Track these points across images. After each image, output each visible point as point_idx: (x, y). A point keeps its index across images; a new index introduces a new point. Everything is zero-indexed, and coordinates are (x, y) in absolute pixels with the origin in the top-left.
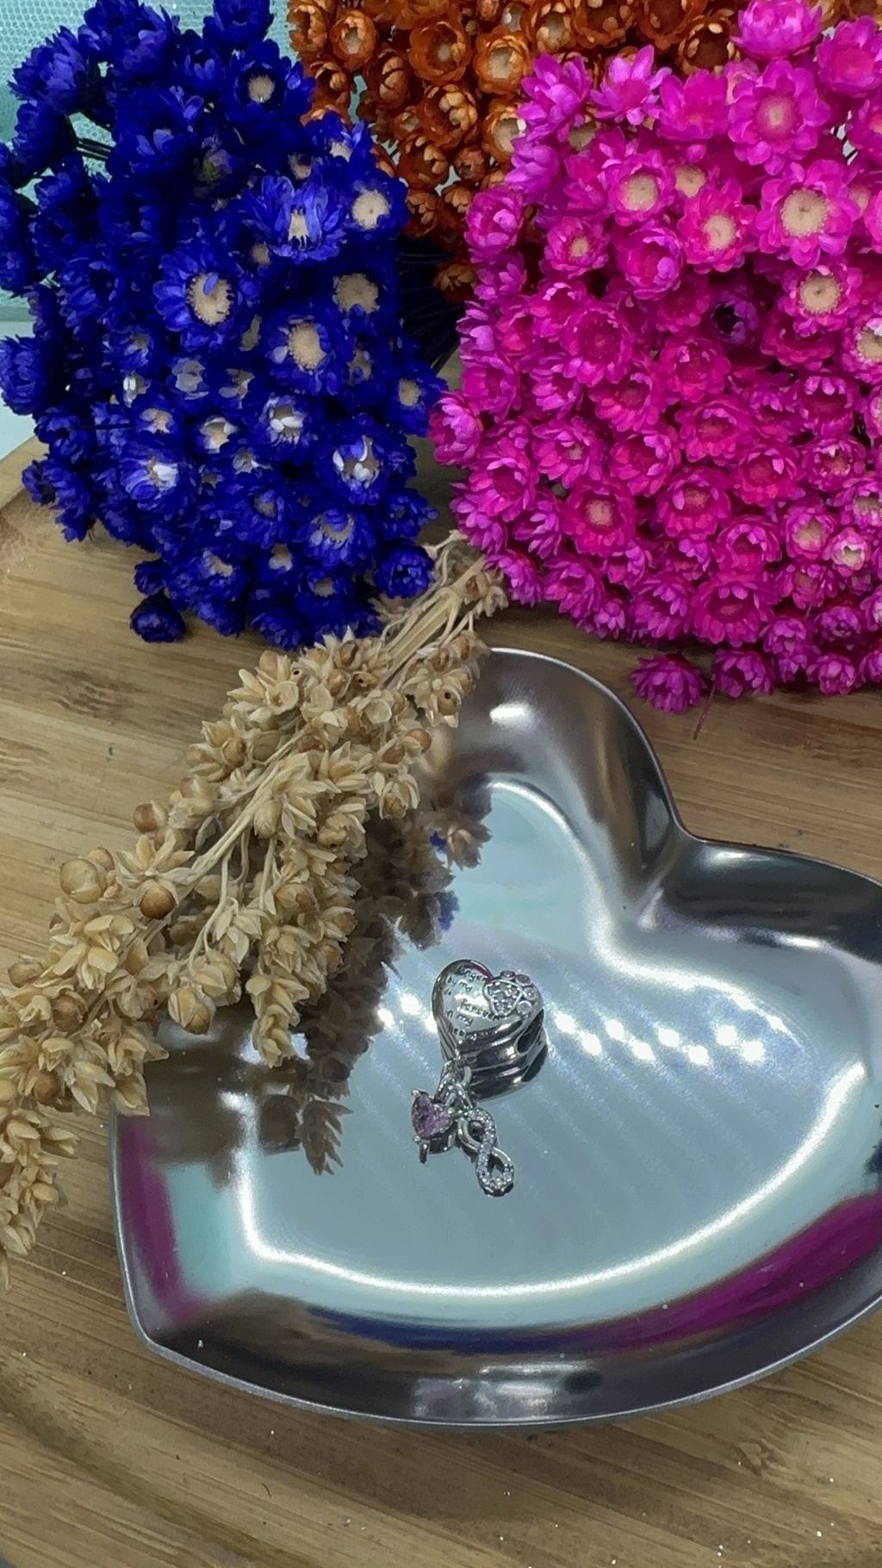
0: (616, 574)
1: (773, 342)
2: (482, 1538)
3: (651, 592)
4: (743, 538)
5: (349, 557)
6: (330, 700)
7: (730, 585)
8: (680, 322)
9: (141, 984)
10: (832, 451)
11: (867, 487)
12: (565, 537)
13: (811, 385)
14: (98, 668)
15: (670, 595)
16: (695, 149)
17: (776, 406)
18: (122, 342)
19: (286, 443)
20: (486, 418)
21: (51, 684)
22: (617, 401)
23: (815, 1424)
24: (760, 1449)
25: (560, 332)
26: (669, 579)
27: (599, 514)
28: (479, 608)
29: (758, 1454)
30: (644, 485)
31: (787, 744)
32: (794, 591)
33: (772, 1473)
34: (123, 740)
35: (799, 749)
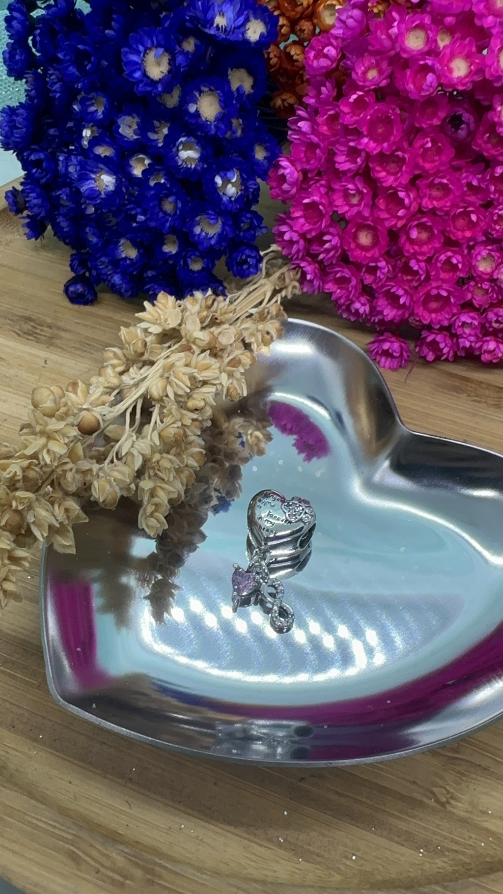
0: (368, 279)
1: (480, 141)
2: (269, 840)
3: (390, 289)
4: (449, 259)
5: (217, 243)
6: (199, 326)
7: (438, 288)
8: (429, 122)
9: (78, 471)
12: (344, 251)
13: (499, 170)
14: (41, 316)
15: (401, 292)
16: (449, 19)
17: (475, 183)
18: (87, 103)
19: (187, 167)
20: (305, 172)
21: (9, 322)
22: (384, 170)
23: (479, 778)
24: (445, 792)
25: (356, 122)
26: (400, 283)
27: (365, 239)
28: (283, 293)
29: (444, 795)
30: (393, 223)
31: (457, 393)
32: (473, 298)
33: (453, 807)
34: (54, 357)
35: (464, 396)
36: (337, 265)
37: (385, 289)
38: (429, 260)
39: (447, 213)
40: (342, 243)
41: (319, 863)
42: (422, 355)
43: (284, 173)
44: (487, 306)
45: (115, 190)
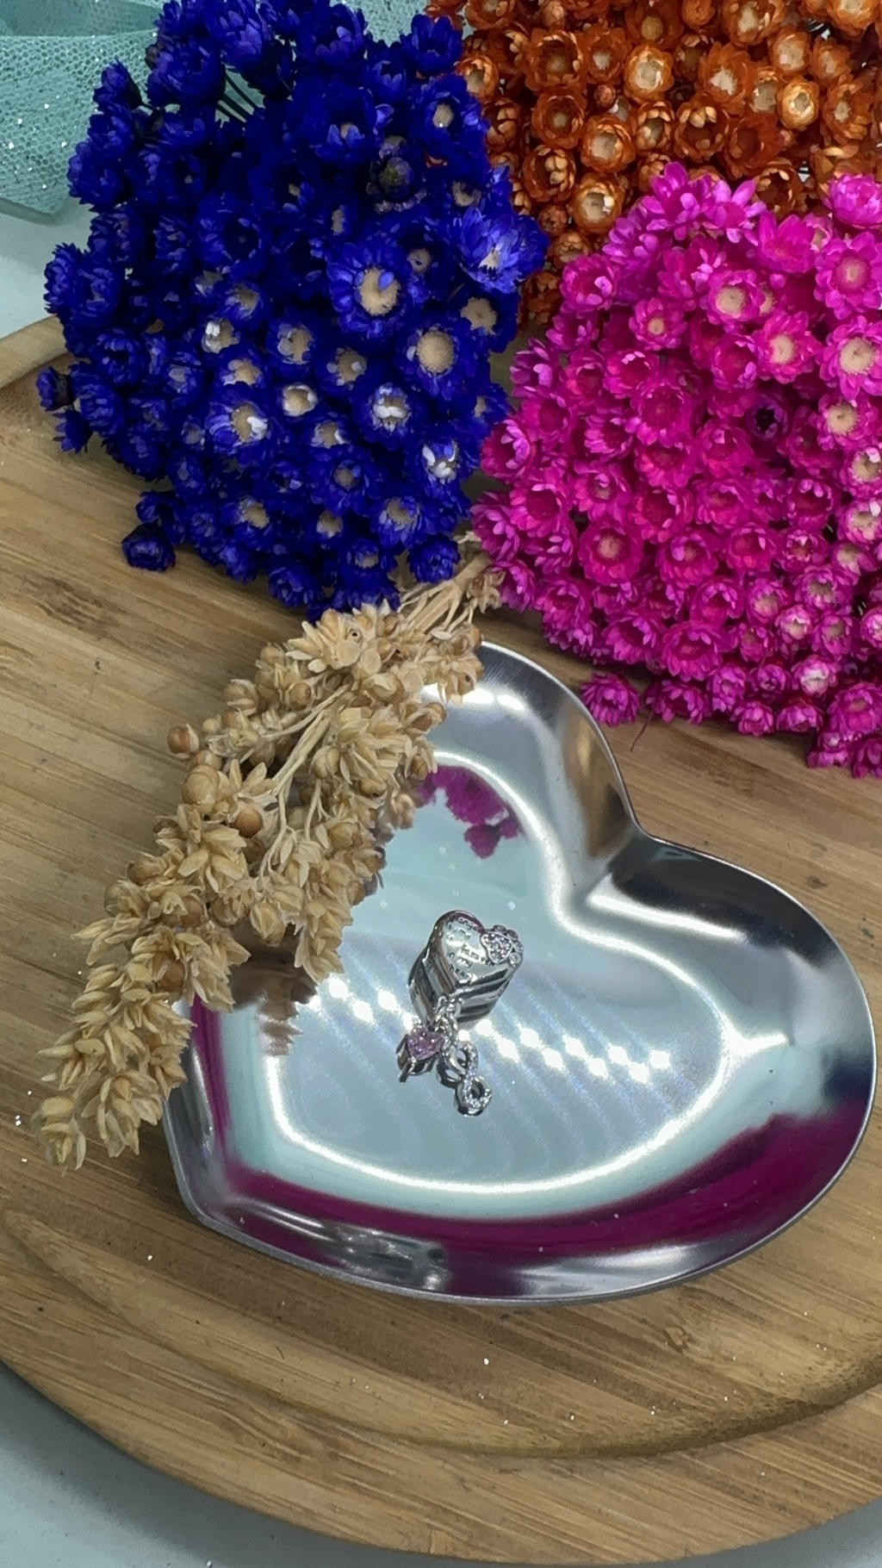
0: (601, 601)
1: (789, 445)
2: (466, 1397)
3: (630, 623)
4: (719, 595)
6: (379, 665)
7: (698, 630)
8: (726, 410)
10: (803, 541)
11: (827, 576)
12: (577, 562)
13: (806, 485)
14: (81, 582)
15: (646, 628)
16: (777, 277)
17: (770, 494)
18: (223, 290)
19: (382, 427)
20: (538, 446)
21: (31, 587)
22: (652, 460)
23: (722, 1315)
24: (681, 1333)
25: (627, 392)
26: (646, 613)
27: (608, 548)
29: (680, 1337)
30: (652, 532)
31: (695, 767)
32: (740, 645)
33: (690, 1352)
34: (110, 656)
35: (704, 774)
36: (561, 577)
37: (623, 620)
38: (691, 591)
39: (728, 532)
40: (576, 550)
41: (530, 1425)
42: (658, 712)
43: (511, 443)
44: (757, 660)
45: (264, 439)
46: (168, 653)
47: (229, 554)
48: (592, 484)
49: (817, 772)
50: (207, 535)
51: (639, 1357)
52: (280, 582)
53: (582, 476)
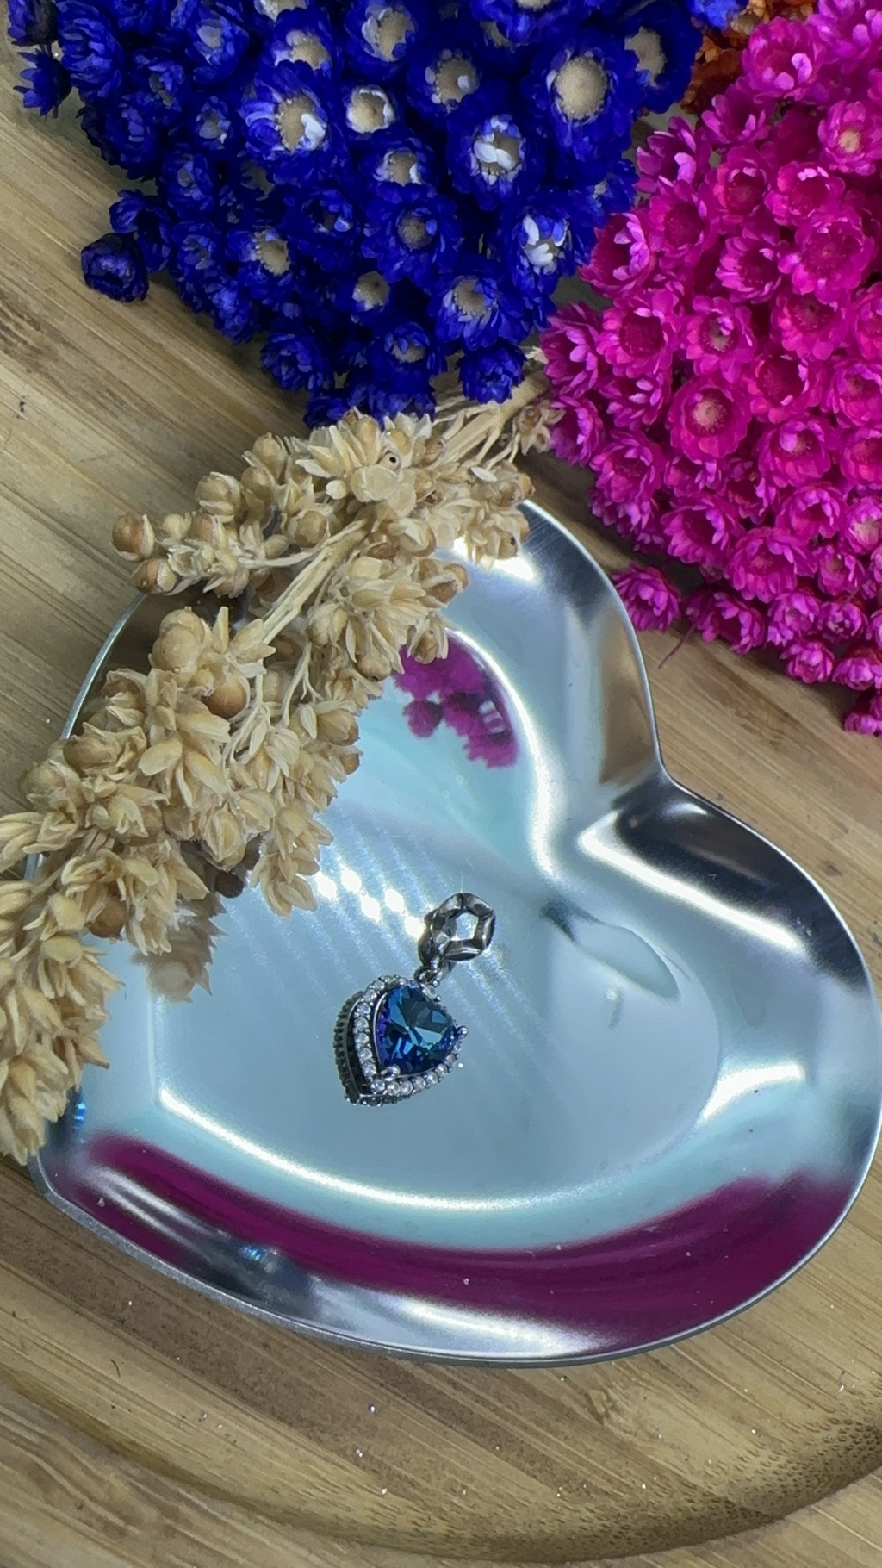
0: (674, 478)
4: (820, 504)
5: (472, 337)
7: (783, 543)
12: (663, 422)
15: (720, 524)
19: (479, 175)
20: (660, 259)
22: (794, 315)
23: (654, 1381)
24: (605, 1398)
25: (792, 218)
27: (704, 414)
29: (602, 1402)
31: (724, 703)
33: (613, 1423)
34: (42, 400)
35: (730, 711)
37: (695, 508)
38: (786, 493)
39: (854, 429)
40: (666, 408)
41: (413, 1498)
42: (699, 628)
43: (629, 245)
44: (834, 594)
45: (317, 152)
46: (116, 411)
47: (226, 300)
48: (709, 324)
49: (854, 737)
50: (197, 267)
51: (553, 1424)
52: (284, 353)
53: (701, 313)
